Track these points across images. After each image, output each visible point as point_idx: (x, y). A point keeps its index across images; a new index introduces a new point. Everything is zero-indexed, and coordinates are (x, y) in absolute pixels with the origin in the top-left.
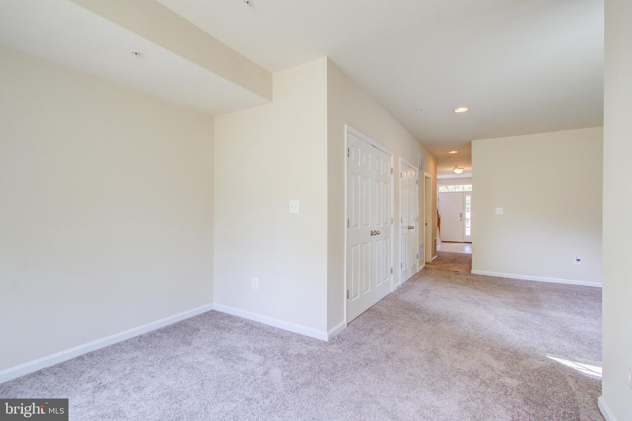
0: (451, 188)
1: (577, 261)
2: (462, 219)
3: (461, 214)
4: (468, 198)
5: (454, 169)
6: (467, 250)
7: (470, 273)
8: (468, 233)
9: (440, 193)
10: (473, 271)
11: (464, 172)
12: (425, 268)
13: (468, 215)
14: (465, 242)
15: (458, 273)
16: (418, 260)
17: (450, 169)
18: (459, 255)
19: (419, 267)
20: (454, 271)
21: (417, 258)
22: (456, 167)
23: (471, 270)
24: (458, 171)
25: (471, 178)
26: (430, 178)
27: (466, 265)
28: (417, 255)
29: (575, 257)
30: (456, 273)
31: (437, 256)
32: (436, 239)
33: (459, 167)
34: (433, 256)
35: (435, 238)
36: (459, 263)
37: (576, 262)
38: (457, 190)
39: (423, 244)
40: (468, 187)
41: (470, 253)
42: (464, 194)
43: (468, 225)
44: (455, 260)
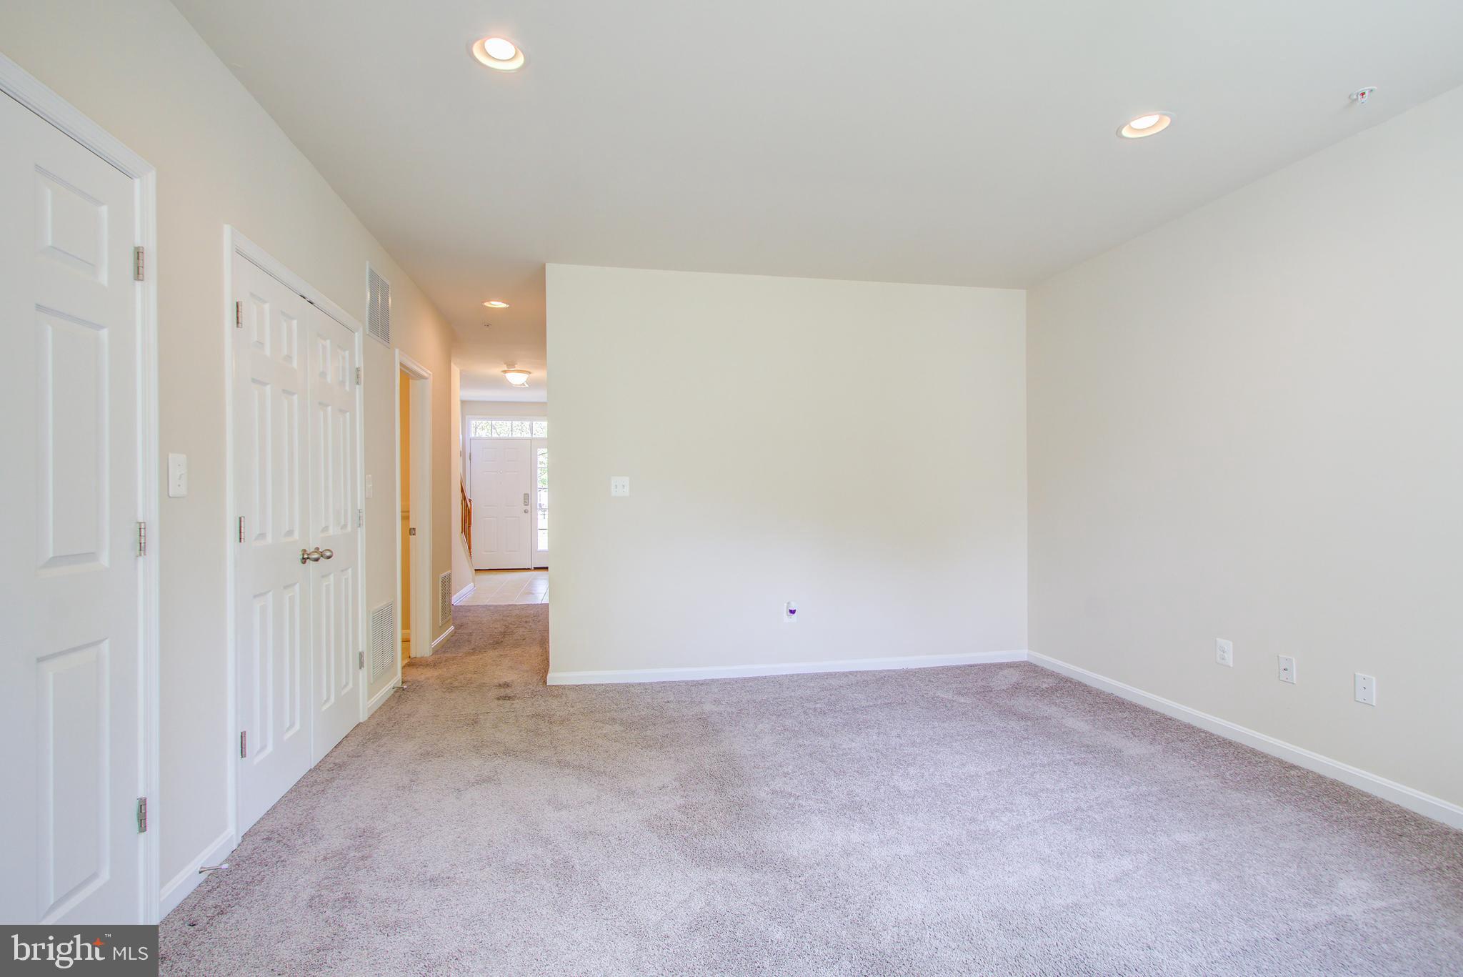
0: (504, 428)
1: (789, 613)
2: (528, 508)
3: (526, 497)
4: (543, 458)
5: (505, 372)
6: (541, 591)
7: (545, 682)
8: (543, 543)
9: (474, 439)
10: (554, 678)
11: (533, 384)
12: (400, 693)
13: (543, 498)
14: (535, 568)
15: (508, 691)
16: (363, 675)
17: (496, 370)
18: (517, 612)
19: (369, 699)
20: (496, 681)
21: (361, 665)
22: (511, 365)
23: (546, 671)
24: (516, 378)
25: (545, 403)
26: (426, 378)
27: (536, 649)
28: (361, 655)
29: (786, 604)
30: (503, 692)
31: (452, 628)
32: (450, 575)
33: (517, 367)
34: (436, 631)
35: (443, 575)
36: (517, 645)
37: (787, 618)
38: (517, 435)
39: (391, 605)
40: (541, 428)
41: (546, 601)
42: (533, 442)
43: (543, 521)
44: (504, 634)
